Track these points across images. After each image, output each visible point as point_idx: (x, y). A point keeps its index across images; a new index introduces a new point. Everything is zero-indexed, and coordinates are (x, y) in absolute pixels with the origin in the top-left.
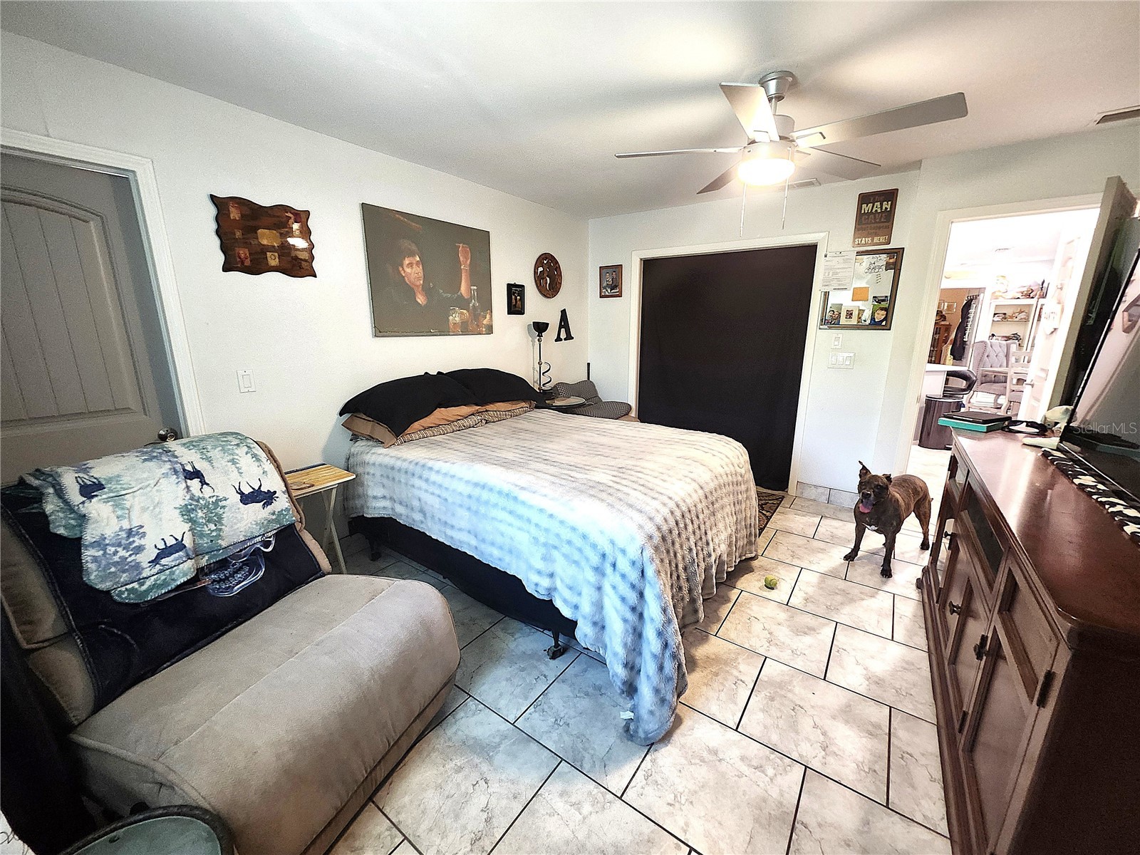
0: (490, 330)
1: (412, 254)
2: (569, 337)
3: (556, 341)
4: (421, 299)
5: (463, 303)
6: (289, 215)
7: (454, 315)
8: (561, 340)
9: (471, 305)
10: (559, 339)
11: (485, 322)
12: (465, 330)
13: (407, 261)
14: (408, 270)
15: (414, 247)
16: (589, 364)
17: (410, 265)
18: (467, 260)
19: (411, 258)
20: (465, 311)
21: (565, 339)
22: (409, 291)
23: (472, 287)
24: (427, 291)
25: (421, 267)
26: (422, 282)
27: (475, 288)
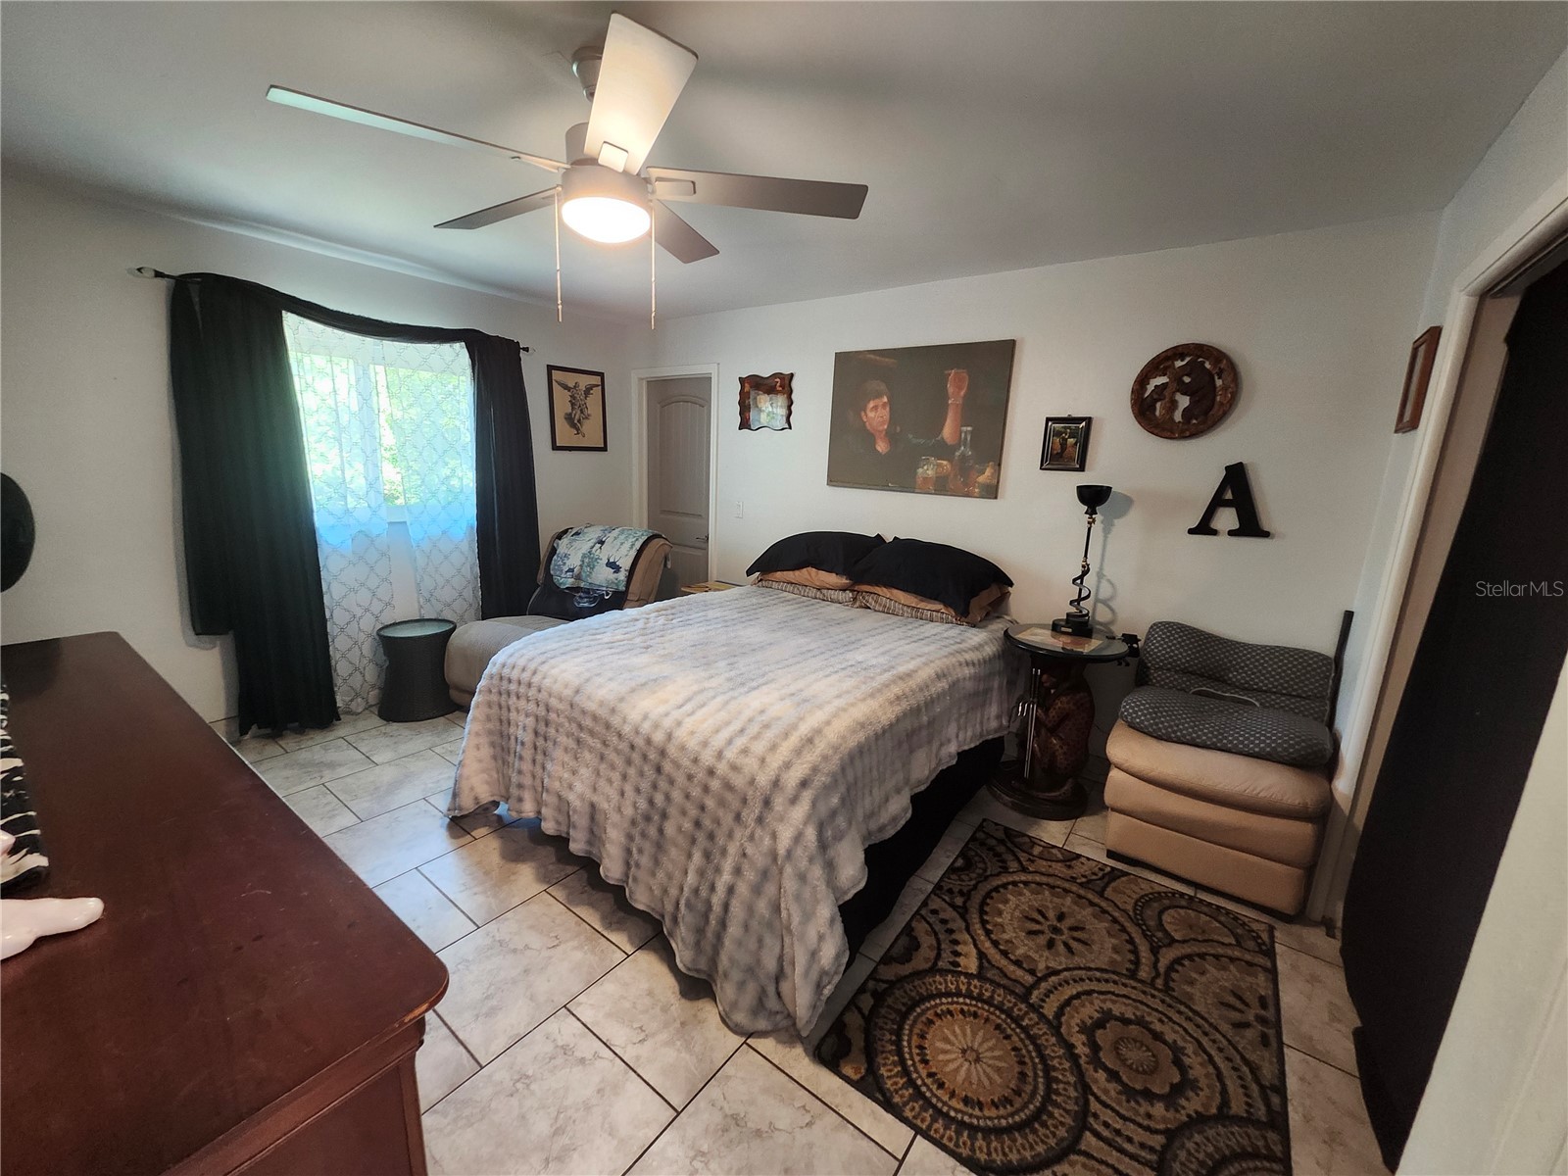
0: (992, 492)
1: (879, 396)
2: (1251, 526)
3: (1191, 531)
4: (882, 447)
5: (943, 451)
6: (778, 380)
7: (925, 467)
8: (1214, 533)
9: (957, 454)
10: (1204, 528)
11: (982, 479)
12: (941, 487)
13: (871, 404)
14: (871, 414)
15: (883, 387)
16: (1349, 616)
17: (875, 408)
18: (960, 389)
19: (877, 401)
20: (945, 462)
21: (1231, 533)
22: (869, 438)
23: (964, 429)
24: (892, 437)
25: (888, 409)
26: (886, 427)
27: (969, 429)
